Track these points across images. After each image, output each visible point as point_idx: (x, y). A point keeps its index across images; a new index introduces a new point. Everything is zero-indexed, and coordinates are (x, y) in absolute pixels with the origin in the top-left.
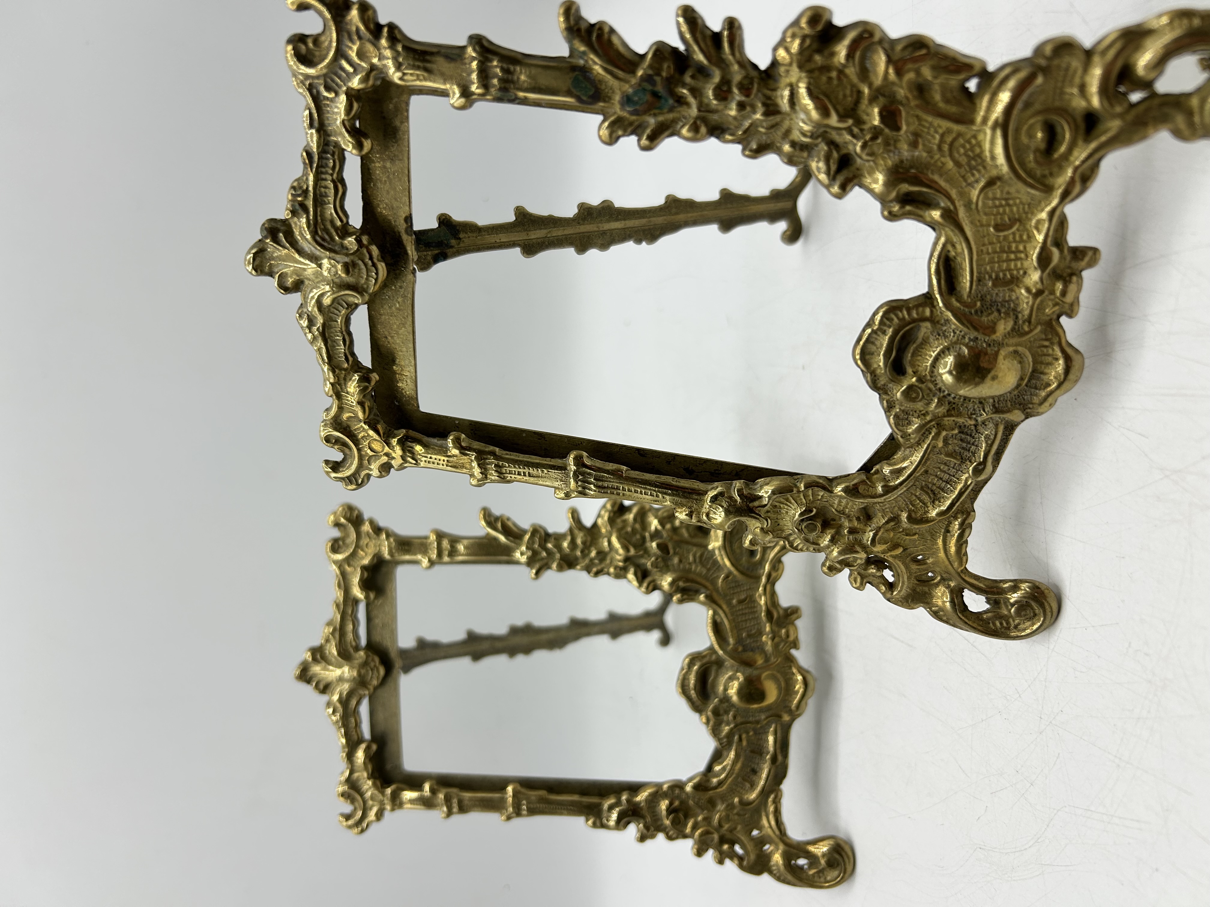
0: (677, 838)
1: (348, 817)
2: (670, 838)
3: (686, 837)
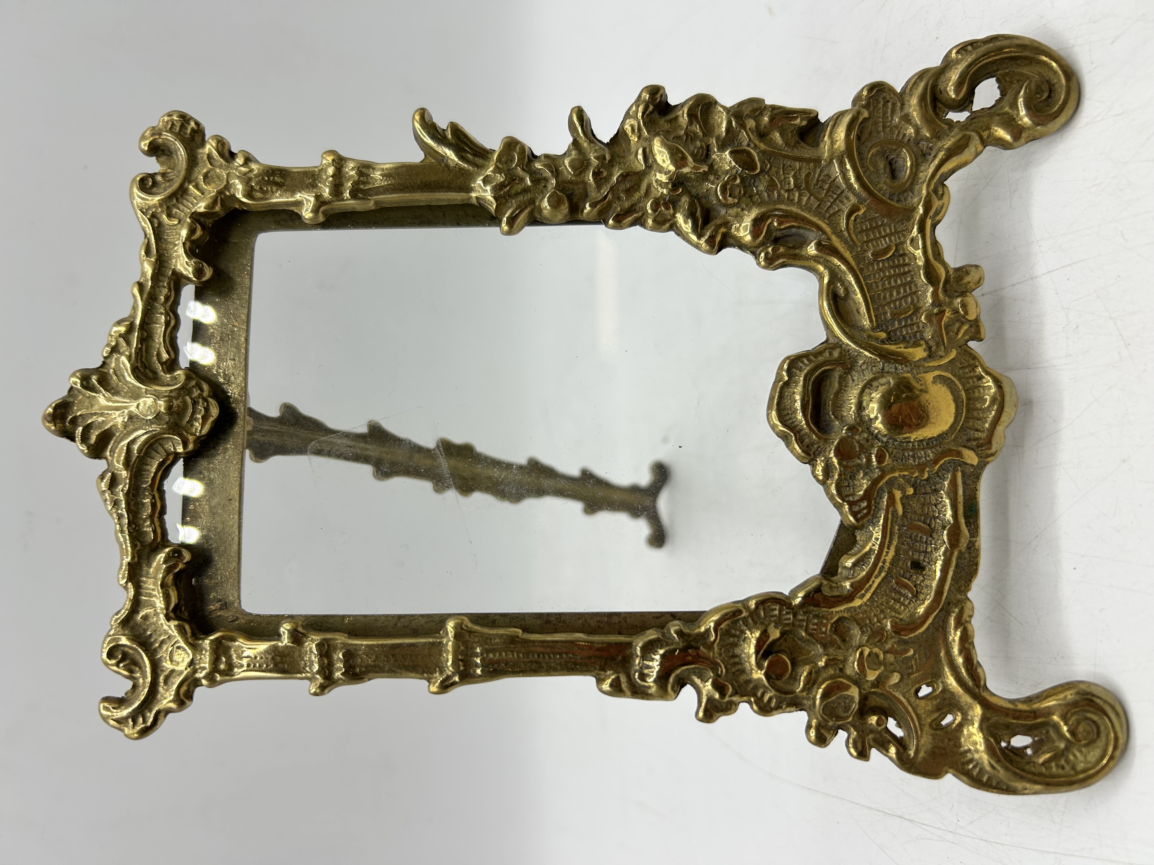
0: (778, 708)
1: (117, 704)
2: (765, 710)
3: (796, 704)
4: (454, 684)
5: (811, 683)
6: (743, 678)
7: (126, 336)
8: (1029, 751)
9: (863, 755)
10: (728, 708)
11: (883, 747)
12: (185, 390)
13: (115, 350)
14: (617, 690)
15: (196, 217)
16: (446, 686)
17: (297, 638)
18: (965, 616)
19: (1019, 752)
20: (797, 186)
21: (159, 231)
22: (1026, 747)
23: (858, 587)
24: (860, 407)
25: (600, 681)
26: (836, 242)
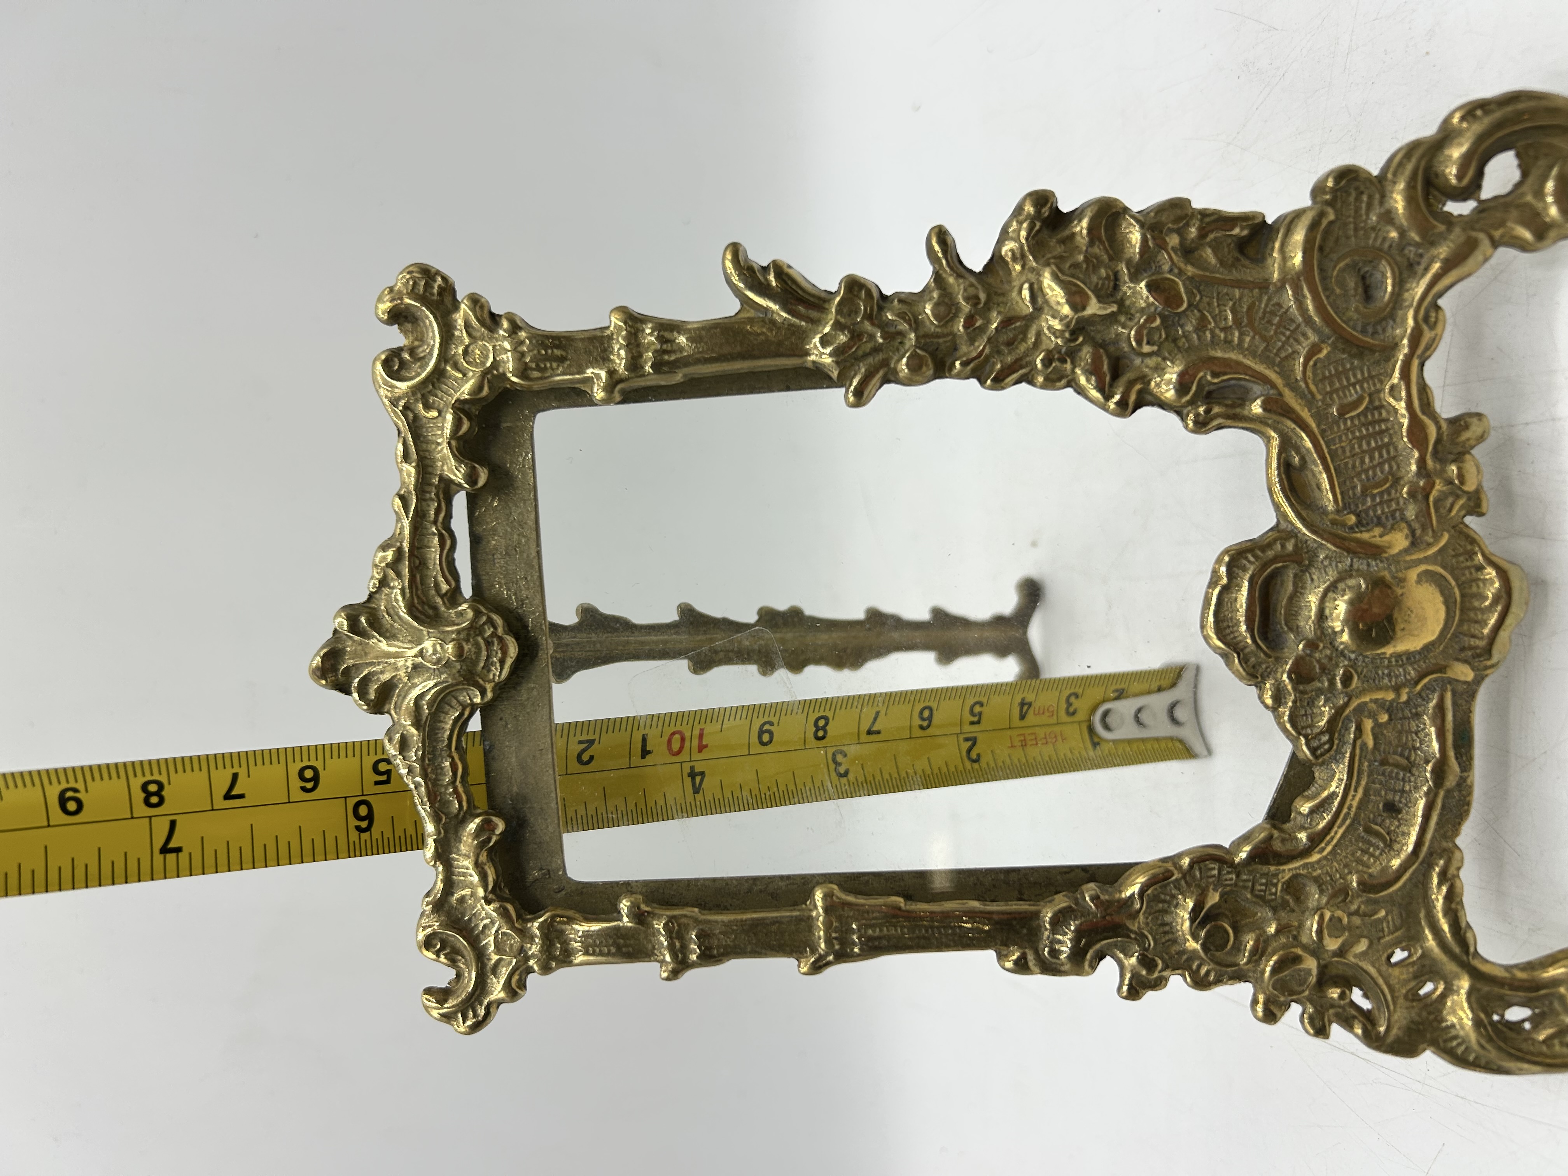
0: (1218, 981)
1: (441, 995)
2: (1200, 983)
3: (1239, 977)
4: (829, 964)
5: (1259, 953)
6: (1175, 949)
7: (395, 565)
8: (1527, 1026)
9: (1321, 1032)
10: (1158, 984)
11: (1347, 1023)
12: (474, 629)
13: (384, 582)
14: (1021, 967)
15: (460, 408)
16: (817, 968)
17: (639, 917)
18: (1452, 871)
19: (1516, 1026)
20: (1237, 322)
21: (416, 427)
22: (1523, 1021)
23: (1316, 839)
24: (1322, 616)
25: (1001, 957)
26: (1290, 398)
